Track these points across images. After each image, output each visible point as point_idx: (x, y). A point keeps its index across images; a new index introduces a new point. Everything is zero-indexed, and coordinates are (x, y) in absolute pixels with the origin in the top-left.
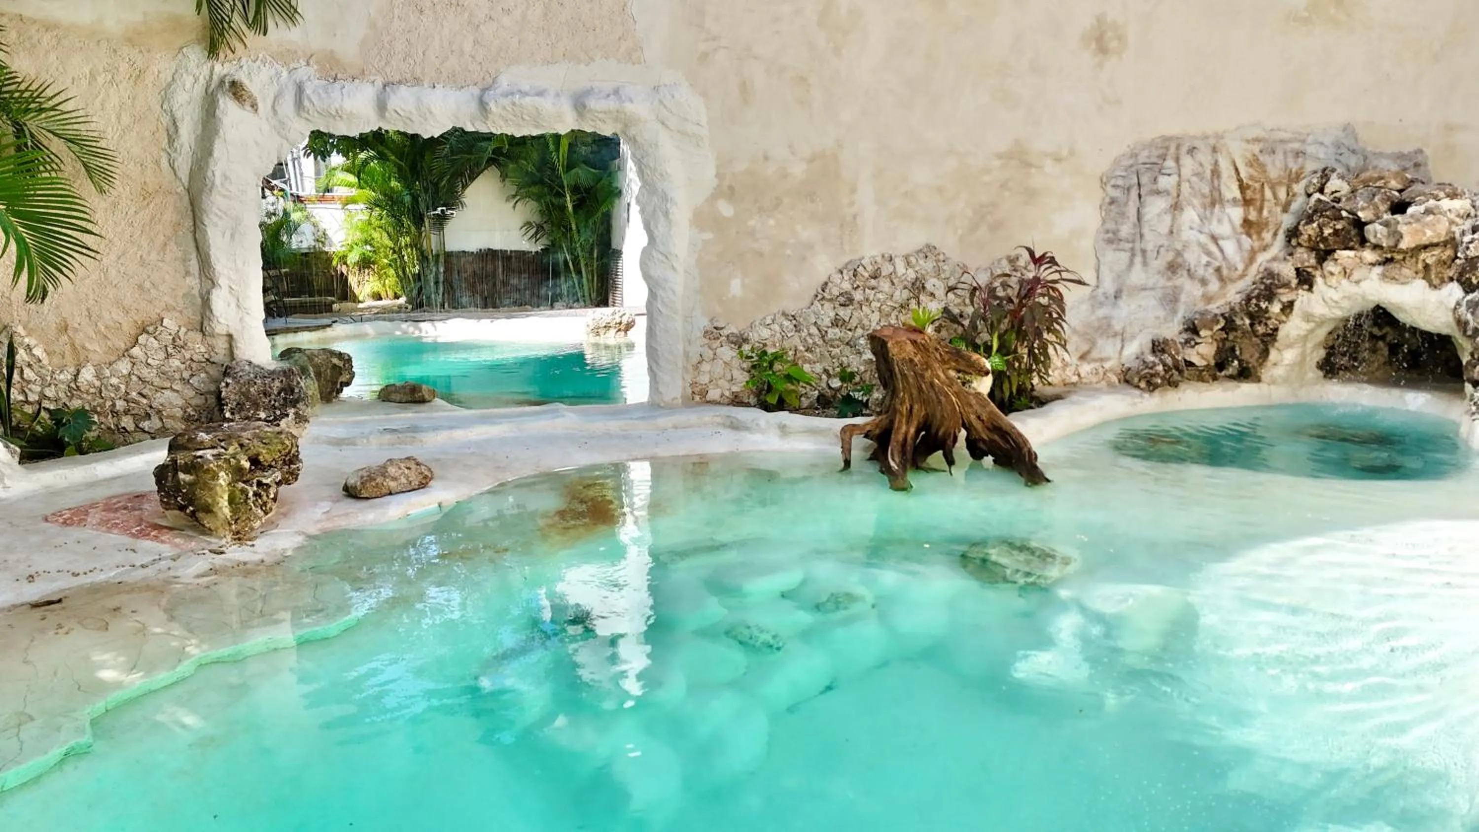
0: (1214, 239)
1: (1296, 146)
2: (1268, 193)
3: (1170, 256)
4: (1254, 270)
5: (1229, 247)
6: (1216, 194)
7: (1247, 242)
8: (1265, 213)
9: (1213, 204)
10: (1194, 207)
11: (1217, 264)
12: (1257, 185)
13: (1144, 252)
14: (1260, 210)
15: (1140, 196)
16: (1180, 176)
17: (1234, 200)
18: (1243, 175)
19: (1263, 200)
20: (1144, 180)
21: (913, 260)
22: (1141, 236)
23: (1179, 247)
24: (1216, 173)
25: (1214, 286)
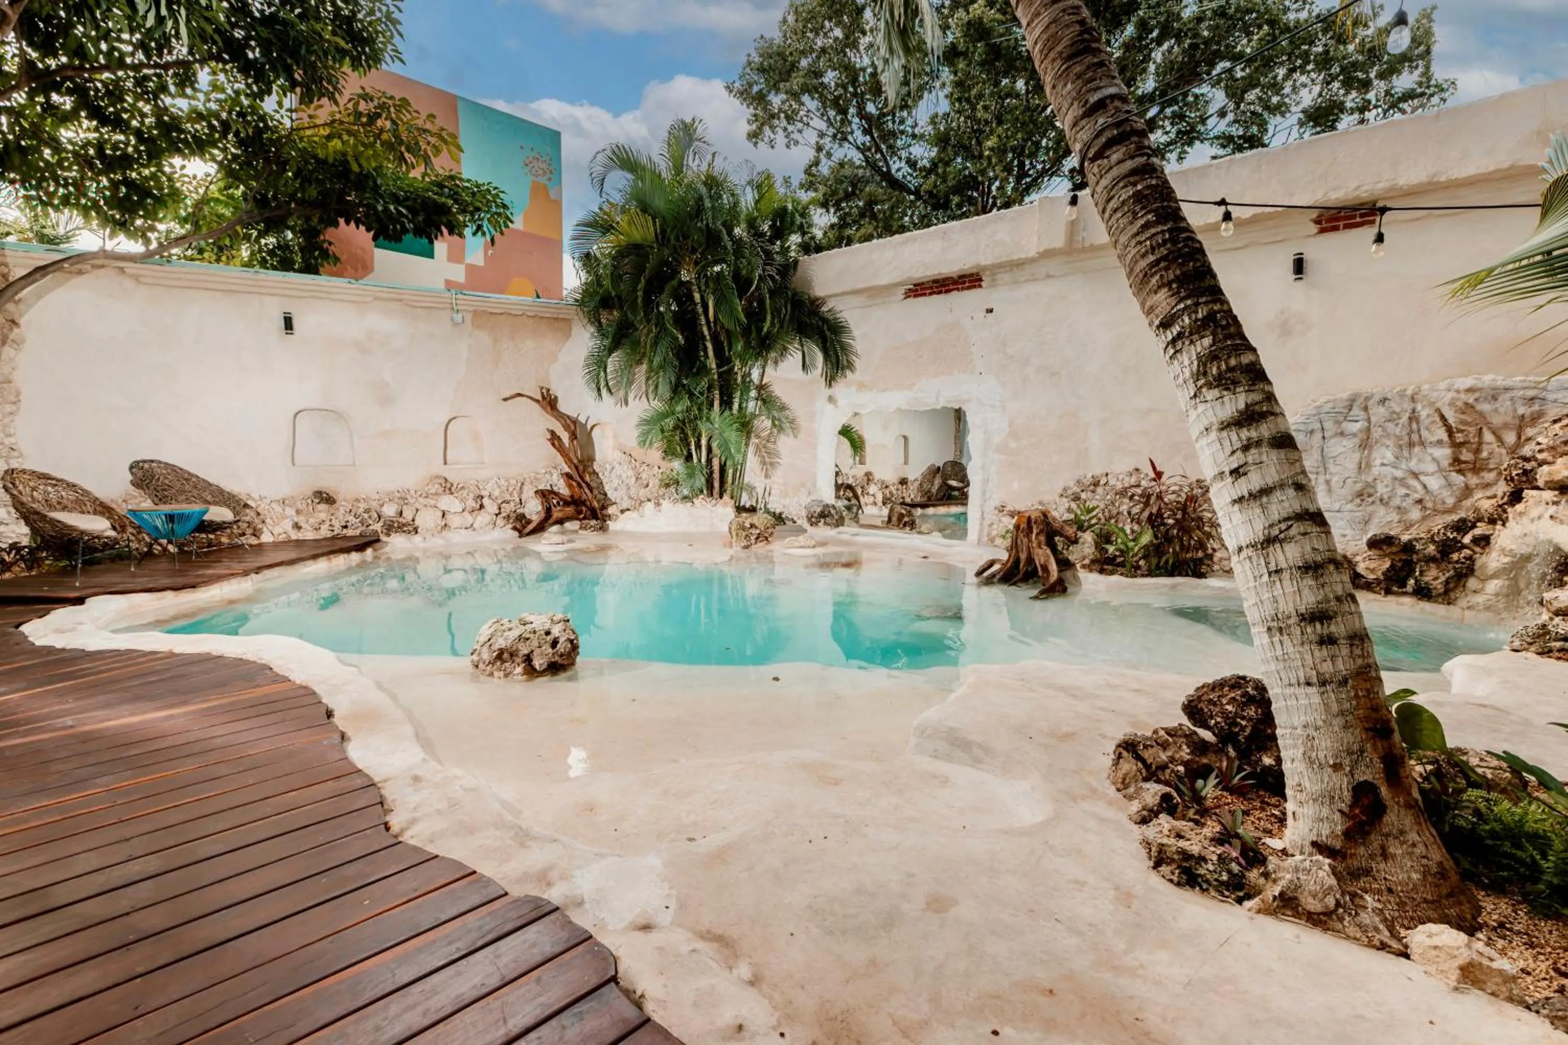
0: (1415, 475)
1: (1531, 393)
2: (1488, 437)
3: (1358, 487)
4: (1468, 503)
5: (1434, 483)
6: (1415, 437)
7: (1458, 479)
8: (1485, 454)
9: (1411, 445)
10: (1387, 446)
11: (1417, 496)
12: (1472, 430)
13: (1328, 482)
14: (1478, 451)
15: (1324, 438)
16: (1369, 421)
17: (1440, 442)
18: (1451, 421)
19: (1480, 443)
20: (1328, 425)
21: (1121, 477)
22: (1325, 469)
23: (1370, 479)
24: (1414, 417)
25: (1415, 514)
